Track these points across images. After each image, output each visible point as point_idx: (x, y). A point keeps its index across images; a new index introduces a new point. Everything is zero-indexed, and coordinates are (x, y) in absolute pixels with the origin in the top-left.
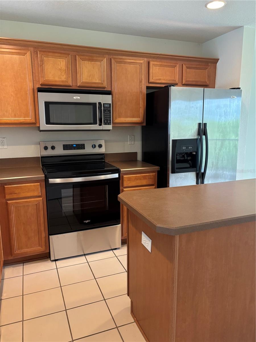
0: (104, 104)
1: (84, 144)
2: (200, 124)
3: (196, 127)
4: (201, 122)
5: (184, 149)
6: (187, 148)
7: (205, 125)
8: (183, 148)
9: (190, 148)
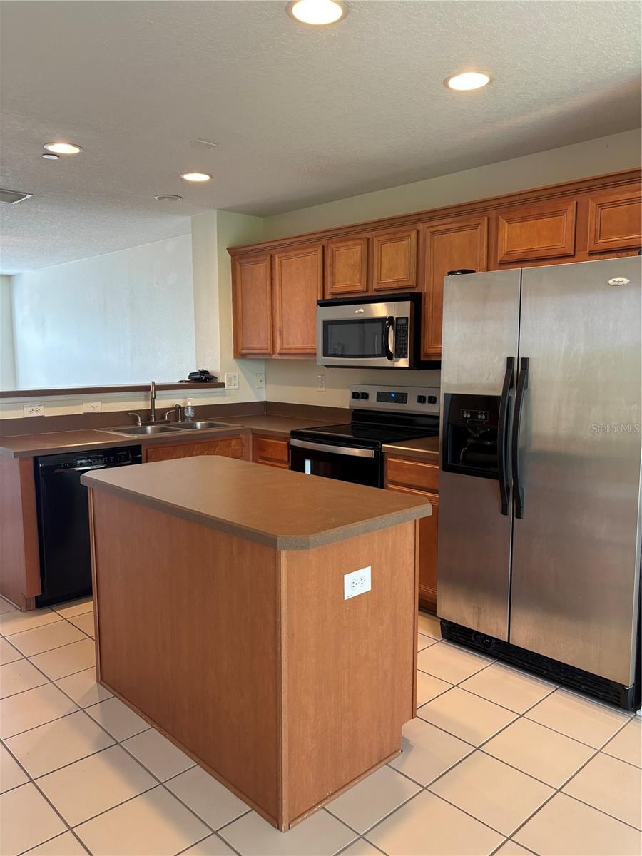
0: (397, 319)
1: (407, 394)
2: (510, 361)
3: (501, 368)
4: (512, 356)
5: (467, 418)
6: (474, 415)
7: (525, 362)
8: (465, 416)
9: (481, 419)
